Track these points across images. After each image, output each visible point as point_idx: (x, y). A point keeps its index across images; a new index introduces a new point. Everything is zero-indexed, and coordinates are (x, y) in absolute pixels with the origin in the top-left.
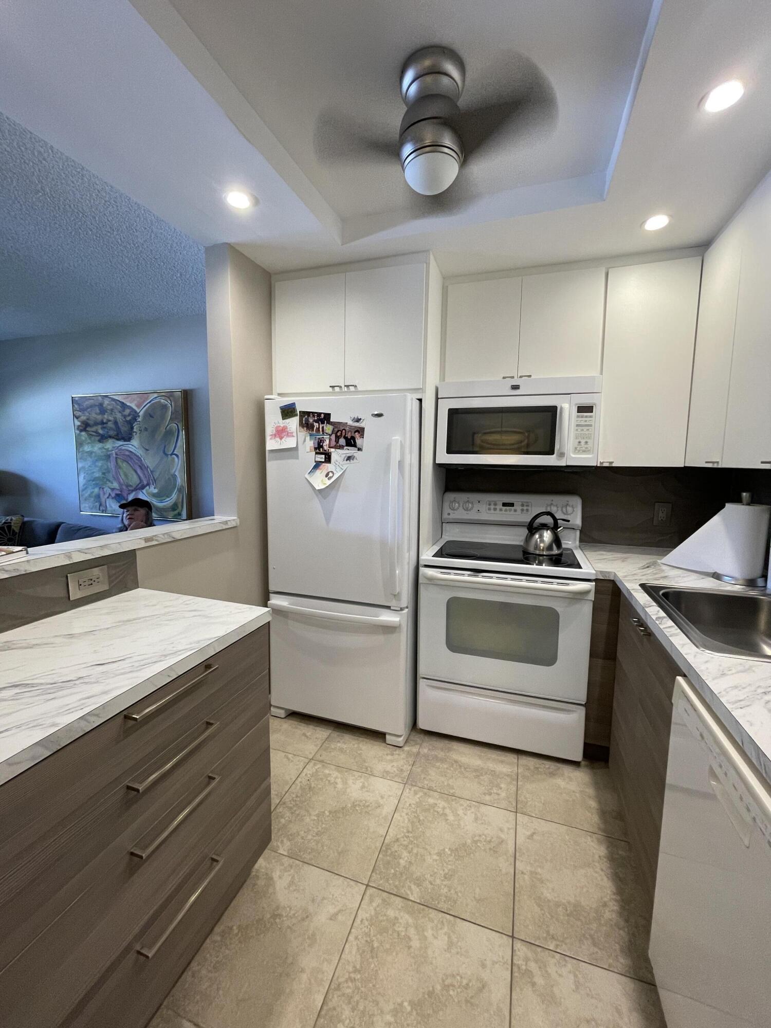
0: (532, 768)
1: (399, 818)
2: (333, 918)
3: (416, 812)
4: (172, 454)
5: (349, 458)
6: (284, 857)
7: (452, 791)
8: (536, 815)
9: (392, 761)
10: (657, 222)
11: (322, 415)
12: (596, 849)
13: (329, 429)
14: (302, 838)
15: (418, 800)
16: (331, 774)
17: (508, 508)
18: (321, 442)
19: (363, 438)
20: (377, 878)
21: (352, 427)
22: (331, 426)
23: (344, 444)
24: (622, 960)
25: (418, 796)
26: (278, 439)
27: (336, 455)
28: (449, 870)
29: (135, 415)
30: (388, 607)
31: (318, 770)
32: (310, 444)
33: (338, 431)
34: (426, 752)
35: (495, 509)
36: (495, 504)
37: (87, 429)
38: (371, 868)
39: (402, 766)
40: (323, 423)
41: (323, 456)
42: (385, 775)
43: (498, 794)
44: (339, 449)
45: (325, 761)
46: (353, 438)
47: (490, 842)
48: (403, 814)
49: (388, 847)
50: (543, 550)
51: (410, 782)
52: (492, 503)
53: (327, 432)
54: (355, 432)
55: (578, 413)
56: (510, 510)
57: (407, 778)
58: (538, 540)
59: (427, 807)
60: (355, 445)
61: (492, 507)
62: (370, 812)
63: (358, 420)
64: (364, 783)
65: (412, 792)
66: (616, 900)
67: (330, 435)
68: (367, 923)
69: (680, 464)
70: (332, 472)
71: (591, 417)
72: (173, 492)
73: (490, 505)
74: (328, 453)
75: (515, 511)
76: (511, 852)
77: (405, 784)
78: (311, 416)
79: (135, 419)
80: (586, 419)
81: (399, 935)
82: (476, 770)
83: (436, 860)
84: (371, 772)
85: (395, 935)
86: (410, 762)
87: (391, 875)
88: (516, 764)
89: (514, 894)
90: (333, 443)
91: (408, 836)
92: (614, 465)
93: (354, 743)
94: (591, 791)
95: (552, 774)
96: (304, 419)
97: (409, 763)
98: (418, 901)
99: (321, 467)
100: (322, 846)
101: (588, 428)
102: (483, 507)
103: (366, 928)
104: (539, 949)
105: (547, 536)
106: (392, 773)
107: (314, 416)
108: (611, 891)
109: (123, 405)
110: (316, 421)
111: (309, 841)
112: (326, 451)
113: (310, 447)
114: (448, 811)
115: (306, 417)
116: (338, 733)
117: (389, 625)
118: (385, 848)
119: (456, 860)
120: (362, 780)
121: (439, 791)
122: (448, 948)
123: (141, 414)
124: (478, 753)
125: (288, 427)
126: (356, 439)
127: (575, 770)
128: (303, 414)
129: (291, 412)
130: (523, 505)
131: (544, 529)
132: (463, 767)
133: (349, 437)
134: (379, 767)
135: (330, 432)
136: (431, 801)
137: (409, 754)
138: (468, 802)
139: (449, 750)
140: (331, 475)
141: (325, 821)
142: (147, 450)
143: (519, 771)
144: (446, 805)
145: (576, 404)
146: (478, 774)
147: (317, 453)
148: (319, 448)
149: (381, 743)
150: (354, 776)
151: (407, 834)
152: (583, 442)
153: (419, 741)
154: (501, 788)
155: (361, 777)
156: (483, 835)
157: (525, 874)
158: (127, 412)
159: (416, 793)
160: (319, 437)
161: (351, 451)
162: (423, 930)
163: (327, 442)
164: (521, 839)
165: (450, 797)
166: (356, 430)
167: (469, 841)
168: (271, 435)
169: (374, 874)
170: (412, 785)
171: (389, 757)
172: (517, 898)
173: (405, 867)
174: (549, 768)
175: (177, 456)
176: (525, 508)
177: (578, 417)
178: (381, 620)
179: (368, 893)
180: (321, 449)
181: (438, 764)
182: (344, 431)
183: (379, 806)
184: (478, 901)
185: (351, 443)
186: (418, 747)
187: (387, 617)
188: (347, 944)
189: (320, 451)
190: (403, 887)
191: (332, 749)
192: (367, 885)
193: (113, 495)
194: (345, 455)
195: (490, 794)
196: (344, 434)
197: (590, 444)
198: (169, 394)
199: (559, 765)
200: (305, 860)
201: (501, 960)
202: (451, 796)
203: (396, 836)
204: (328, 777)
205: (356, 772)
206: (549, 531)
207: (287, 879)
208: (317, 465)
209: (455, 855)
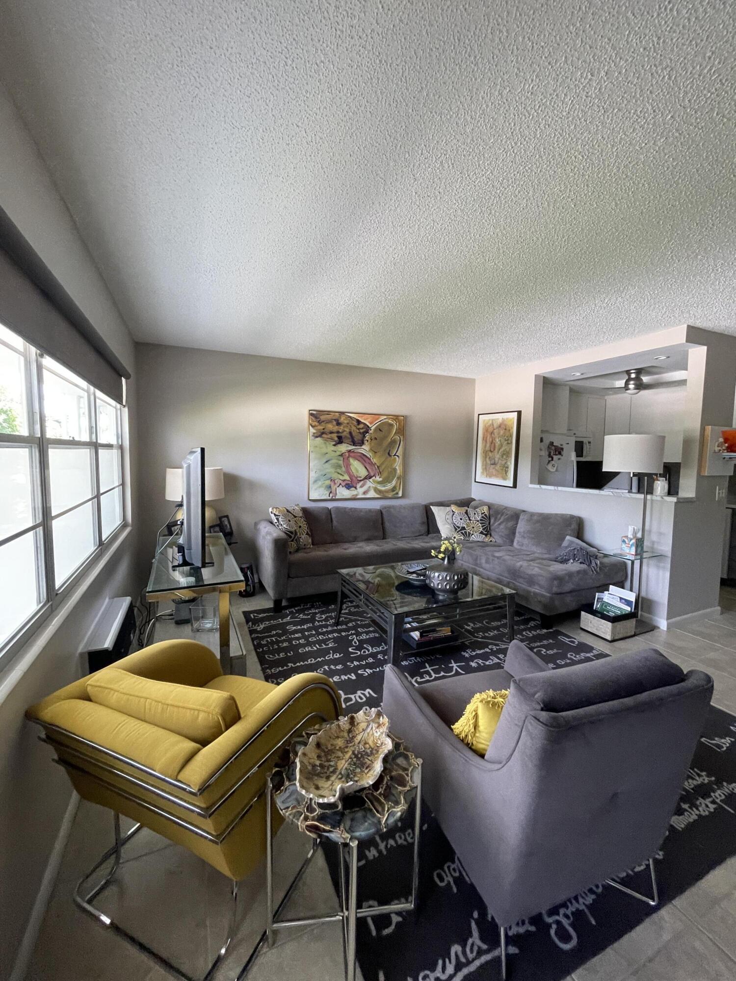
4: (395, 455)
5: (559, 459)
18: (550, 453)
19: (563, 451)
21: (560, 448)
27: (555, 457)
29: (367, 429)
37: (323, 436)
40: (551, 446)
44: (556, 455)
63: (562, 445)
67: (553, 450)
72: (393, 480)
74: (553, 457)
79: (367, 432)
90: (554, 453)
109: (359, 422)
123: (372, 428)
133: (559, 451)
142: (376, 452)
148: (550, 456)
158: (361, 426)
160: (550, 451)
161: (559, 456)
163: (552, 453)
175: (398, 456)
185: (560, 453)
193: (343, 484)
196: (557, 450)
198: (395, 417)
208: (549, 461)
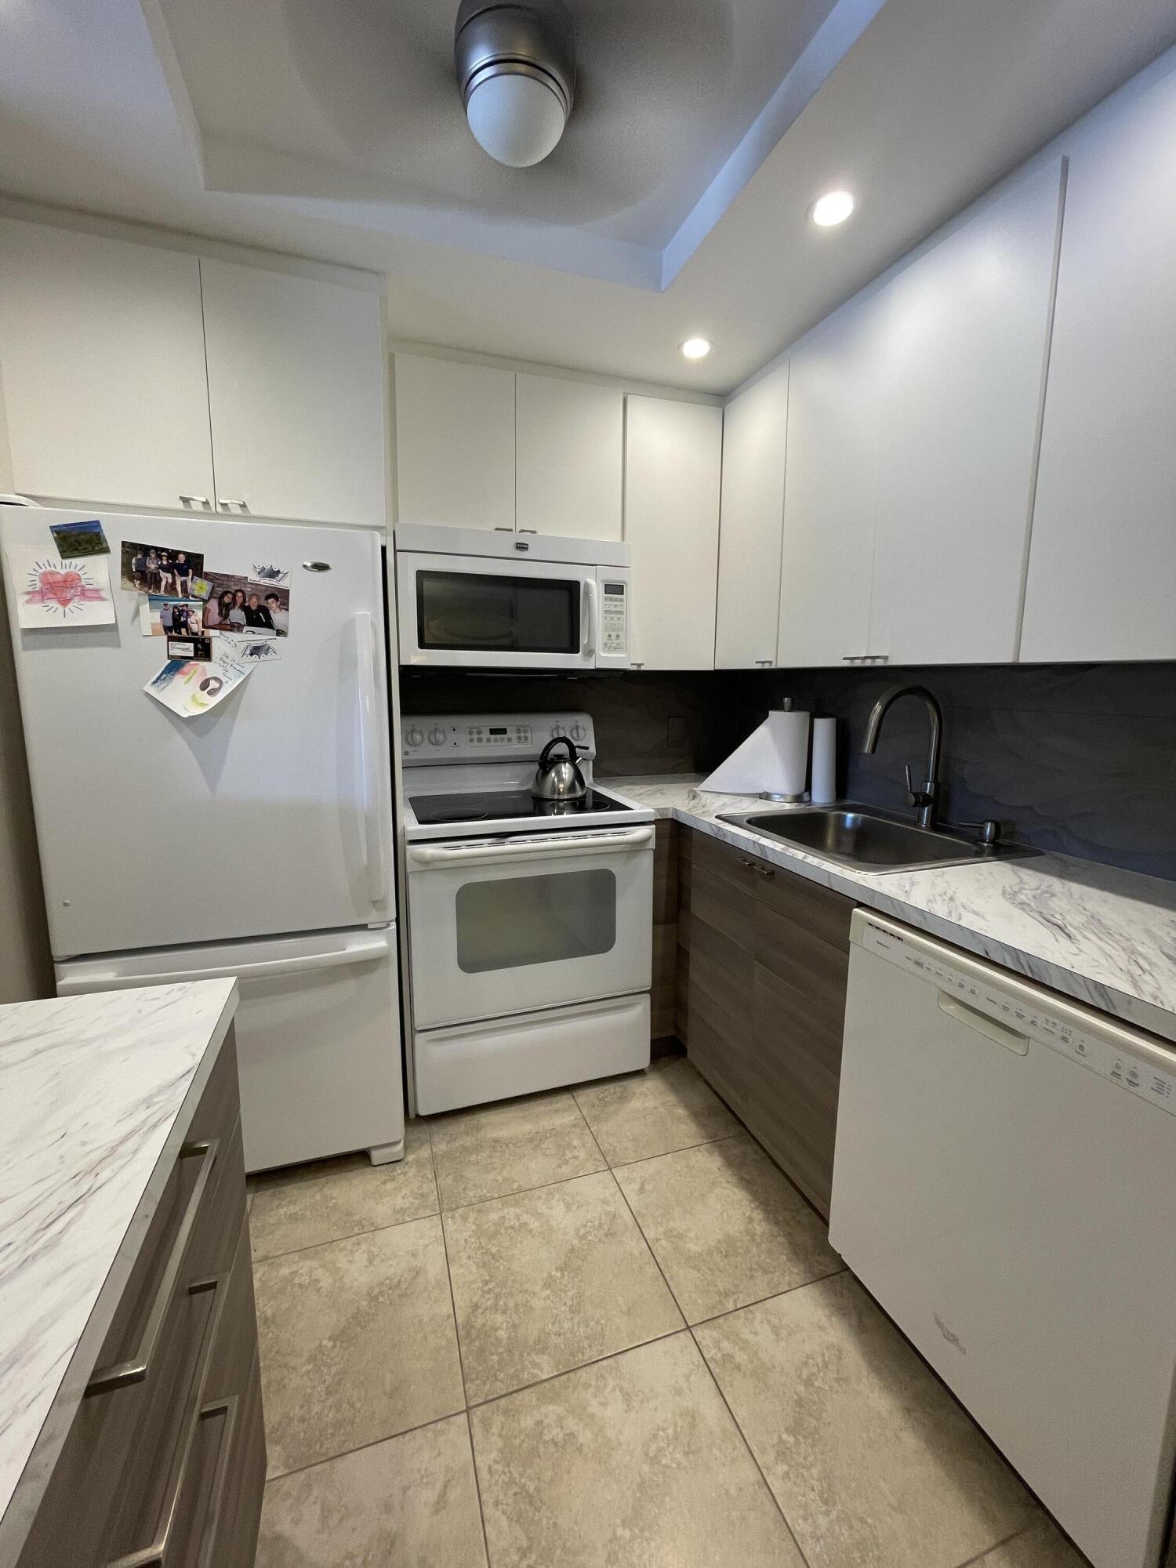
0: (596, 1102)
1: (460, 1271)
2: (440, 1504)
3: (481, 1247)
5: (256, 651)
6: (282, 1481)
7: (515, 1186)
8: (633, 1158)
9: (399, 1189)
10: (696, 348)
11: (182, 558)
12: (708, 1163)
13: (201, 587)
14: (303, 1420)
15: (474, 1228)
16: (296, 1272)
17: (498, 736)
18: (180, 615)
19: (288, 610)
20: (477, 1386)
21: (259, 587)
22: (205, 582)
23: (243, 621)
24: (795, 1270)
25: (471, 1220)
26: (55, 604)
27: (221, 642)
28: (572, 1299)
30: (363, 927)
31: (263, 1279)
32: (152, 618)
33: (226, 593)
34: (445, 1148)
35: (480, 740)
36: (479, 733)
38: (460, 1378)
39: (419, 1190)
40: (184, 573)
41: (191, 645)
42: (400, 1217)
43: (576, 1157)
44: (231, 630)
45: (271, 1255)
46: (265, 611)
47: (601, 1225)
48: (464, 1261)
49: (469, 1326)
50: (564, 793)
51: (445, 1207)
52: (475, 731)
53: (196, 593)
54: (268, 597)
55: (606, 593)
56: (502, 740)
57: (437, 1202)
58: (556, 780)
59: (491, 1229)
60: (269, 624)
61: (475, 736)
62: (409, 1292)
63: (273, 574)
64: (370, 1250)
65: (458, 1220)
66: (757, 1208)
67: (205, 601)
68: (499, 1467)
69: (709, 667)
70: (216, 679)
71: (621, 600)
73: (471, 733)
74: (204, 640)
75: (510, 740)
76: (630, 1222)
77: (440, 1214)
78: (153, 556)
80: (616, 603)
81: (556, 1444)
82: (531, 1140)
83: (548, 1297)
84: (372, 1224)
85: (552, 1449)
86: (430, 1176)
87: (496, 1366)
88: (575, 1106)
89: (662, 1272)
90: (214, 618)
91: (490, 1289)
92: (643, 668)
93: (312, 1193)
94: (672, 1098)
95: (623, 1099)
96: (134, 561)
97: (428, 1178)
98: (556, 1373)
99: (185, 669)
100: (352, 1406)
101: (618, 616)
102: (462, 738)
103: (503, 1476)
104: (721, 1320)
105: (566, 770)
106: (410, 1208)
107: (160, 557)
108: (749, 1200)
110: (166, 569)
111: (320, 1414)
112: (196, 634)
113: (153, 624)
114: (525, 1218)
115: (139, 556)
116: (270, 1192)
117: (369, 957)
118: (465, 1332)
119: (573, 1278)
120: (363, 1247)
121: (496, 1196)
122: (628, 1406)
124: (521, 1114)
125: (83, 577)
126: (271, 612)
127: (643, 1080)
128: (130, 549)
129: (89, 542)
130: (519, 731)
131: (560, 762)
132: (511, 1145)
133: (254, 608)
134: (381, 1210)
135: (205, 595)
136: (494, 1216)
137: (420, 1165)
138: (545, 1189)
139: (478, 1129)
140: (213, 684)
141: (332, 1359)
143: (585, 1113)
144: (518, 1211)
145: (604, 581)
146: (535, 1143)
147: (170, 639)
148: (176, 627)
149: (363, 1170)
150: (344, 1249)
151: (486, 1288)
152: (614, 635)
153: (425, 1137)
154: (575, 1148)
155: (358, 1244)
156: (588, 1222)
157: (661, 1239)
159: (464, 1218)
160: (175, 603)
161: (261, 636)
162: (585, 1409)
163: (199, 614)
164: (633, 1199)
165: (517, 1196)
166: (269, 593)
167: (576, 1242)
168: (28, 593)
169: (468, 1385)
170: (452, 1210)
171: (389, 1186)
172: (667, 1276)
173: (509, 1338)
174: (615, 1093)
176: (522, 735)
177: (606, 599)
178: (349, 953)
179: (475, 1421)
180: (183, 630)
181: (473, 1158)
182: (240, 594)
183: (418, 1273)
184: (628, 1313)
185: (259, 618)
186: (427, 1146)
187: (359, 946)
188: (486, 1524)
189: (180, 633)
190: (523, 1370)
191: (273, 1225)
192: (468, 1410)
194: (246, 644)
195: (567, 1162)
196: (239, 600)
197: (622, 639)
199: (625, 1083)
200: (331, 1455)
201: (692, 1367)
202: (515, 1195)
203: (472, 1303)
204: (292, 1280)
205: (344, 1242)
206: (567, 764)
207: (311, 1513)
208: (176, 665)
209: (569, 1272)
